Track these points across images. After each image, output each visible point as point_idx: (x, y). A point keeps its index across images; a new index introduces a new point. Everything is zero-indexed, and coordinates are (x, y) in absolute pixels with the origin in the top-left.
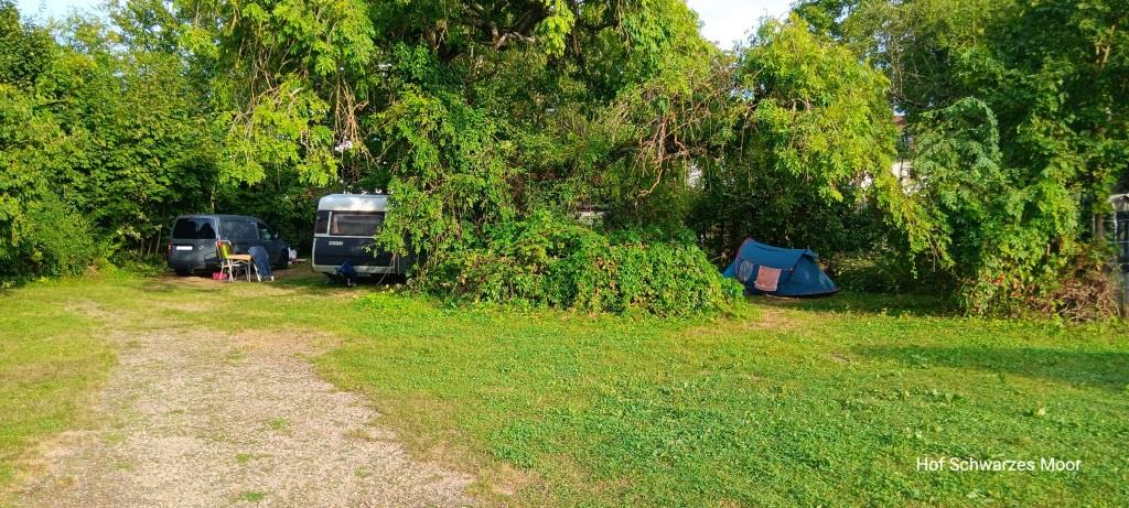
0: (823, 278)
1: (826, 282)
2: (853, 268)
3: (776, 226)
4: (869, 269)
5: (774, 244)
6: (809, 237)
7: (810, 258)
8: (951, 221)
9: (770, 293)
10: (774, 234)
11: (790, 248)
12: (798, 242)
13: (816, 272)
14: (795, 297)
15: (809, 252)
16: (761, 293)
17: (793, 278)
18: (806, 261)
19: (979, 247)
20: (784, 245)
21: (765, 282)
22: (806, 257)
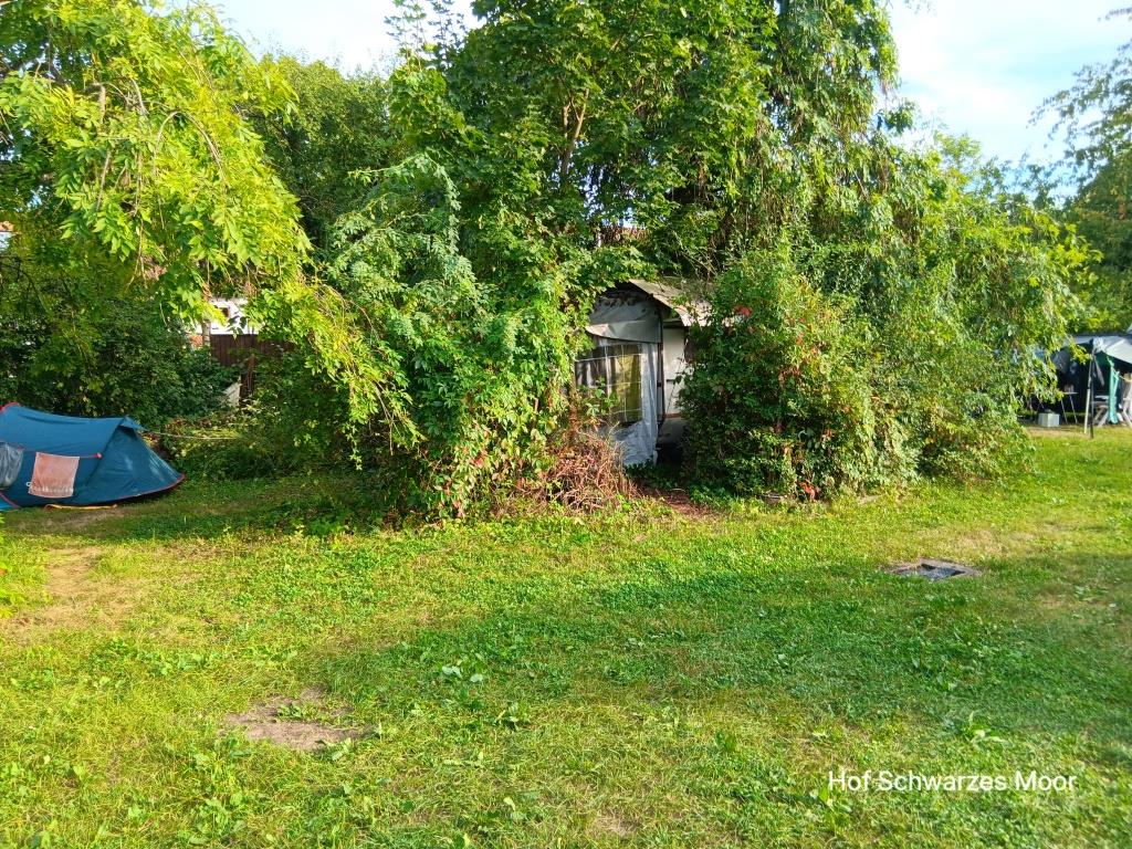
0: (157, 463)
1: (161, 469)
2: (205, 444)
3: (65, 379)
4: (232, 442)
5: (60, 409)
6: (123, 395)
7: (130, 432)
8: (407, 366)
9: (61, 501)
10: (58, 393)
11: (90, 415)
12: (105, 407)
13: (141, 457)
14: (110, 503)
15: (128, 422)
16: (42, 503)
17: (101, 471)
18: (123, 436)
19: (456, 407)
20: (79, 411)
21: (48, 482)
22: (121, 429)
